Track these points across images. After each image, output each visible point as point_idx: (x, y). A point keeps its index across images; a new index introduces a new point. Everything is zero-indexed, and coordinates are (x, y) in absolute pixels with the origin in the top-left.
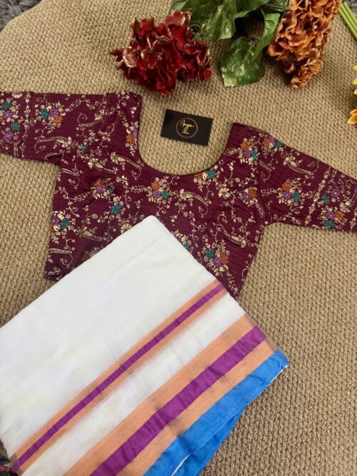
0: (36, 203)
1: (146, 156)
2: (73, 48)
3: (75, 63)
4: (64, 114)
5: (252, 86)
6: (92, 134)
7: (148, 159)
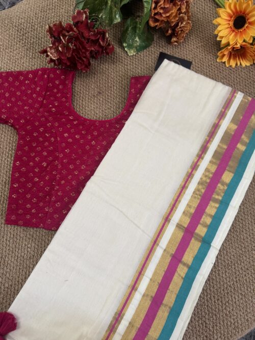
2: (13, 53)
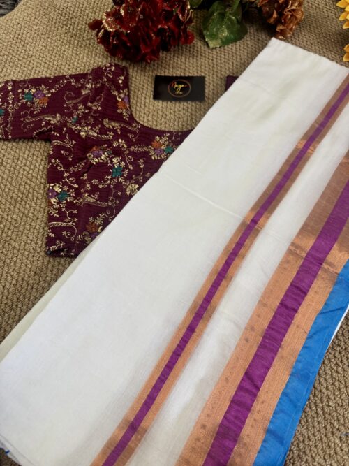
0: (28, 181)
1: (142, 119)
3: (55, 51)
4: (50, 95)
5: (238, 43)
6: (81, 107)
7: (144, 121)
